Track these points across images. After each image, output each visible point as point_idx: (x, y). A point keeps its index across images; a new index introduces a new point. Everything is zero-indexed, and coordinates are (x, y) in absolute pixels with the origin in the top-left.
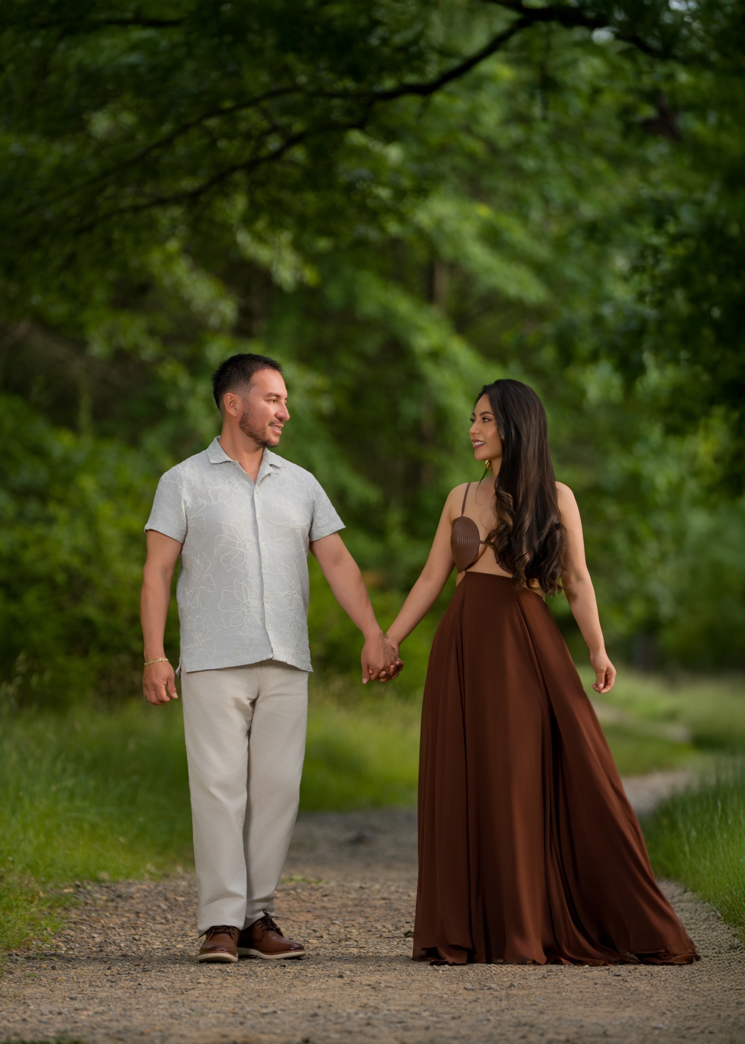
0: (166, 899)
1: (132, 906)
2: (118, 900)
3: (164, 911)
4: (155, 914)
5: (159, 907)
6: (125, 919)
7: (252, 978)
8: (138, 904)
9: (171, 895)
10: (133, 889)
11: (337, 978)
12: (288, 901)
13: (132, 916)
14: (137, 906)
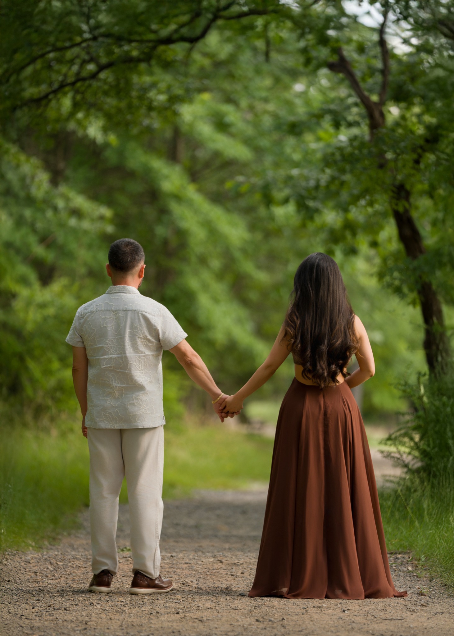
0: (51, 564)
1: (31, 568)
3: (51, 571)
4: (46, 573)
5: (48, 568)
7: (124, 614)
8: (34, 567)
9: (53, 561)
10: (29, 558)
11: (175, 615)
12: (128, 564)
13: (33, 575)
14: (34, 568)
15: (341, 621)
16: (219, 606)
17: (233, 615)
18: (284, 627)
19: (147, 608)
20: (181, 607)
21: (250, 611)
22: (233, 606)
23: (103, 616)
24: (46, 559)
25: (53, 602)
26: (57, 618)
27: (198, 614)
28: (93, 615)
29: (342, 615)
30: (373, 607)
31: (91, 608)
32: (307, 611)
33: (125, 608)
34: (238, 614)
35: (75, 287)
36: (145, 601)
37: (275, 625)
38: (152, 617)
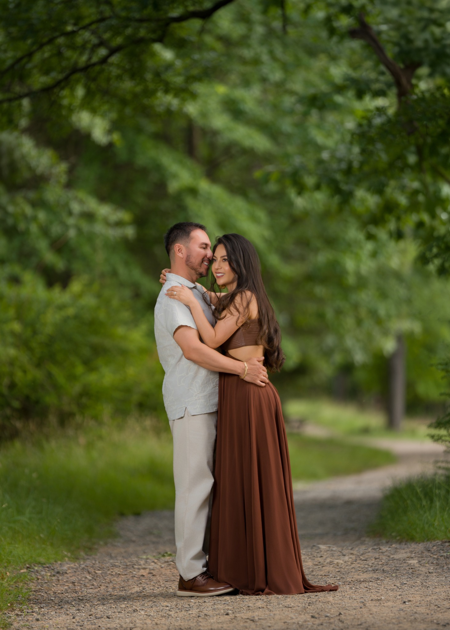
0: (89, 573)
1: (68, 579)
2: (58, 575)
3: (90, 580)
4: (85, 583)
5: (86, 578)
6: (66, 587)
7: (170, 618)
8: (71, 577)
9: (91, 570)
10: (65, 568)
11: (225, 616)
12: (170, 569)
13: (70, 585)
14: (72, 578)
15: (402, 613)
16: (270, 605)
17: (286, 613)
18: (342, 622)
19: (194, 612)
20: (230, 608)
21: (305, 608)
22: (286, 604)
23: (148, 621)
24: (83, 569)
25: (93, 610)
26: (99, 626)
27: (250, 614)
28: (138, 621)
29: (402, 606)
30: (435, 597)
31: (135, 614)
32: (364, 605)
33: (170, 613)
34: (291, 612)
35: (96, 286)
36: (192, 604)
37: (332, 620)
38: (200, 619)
